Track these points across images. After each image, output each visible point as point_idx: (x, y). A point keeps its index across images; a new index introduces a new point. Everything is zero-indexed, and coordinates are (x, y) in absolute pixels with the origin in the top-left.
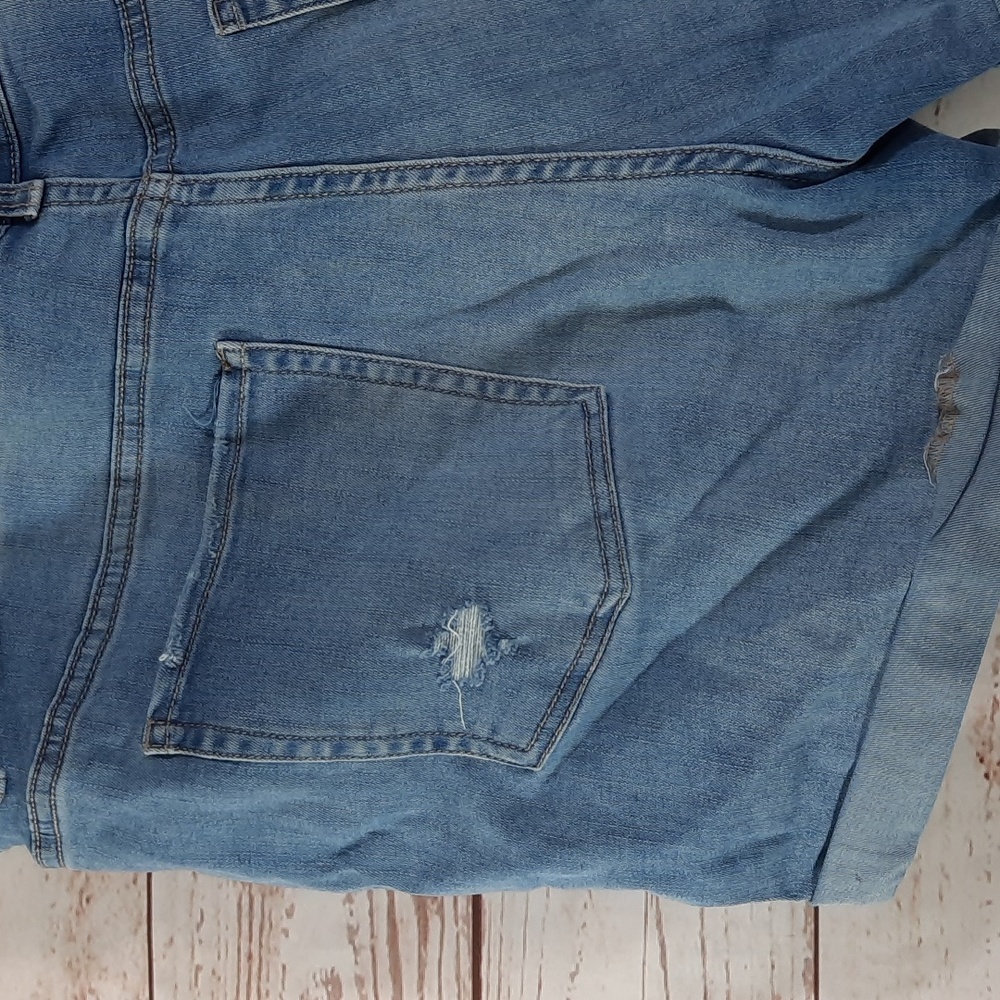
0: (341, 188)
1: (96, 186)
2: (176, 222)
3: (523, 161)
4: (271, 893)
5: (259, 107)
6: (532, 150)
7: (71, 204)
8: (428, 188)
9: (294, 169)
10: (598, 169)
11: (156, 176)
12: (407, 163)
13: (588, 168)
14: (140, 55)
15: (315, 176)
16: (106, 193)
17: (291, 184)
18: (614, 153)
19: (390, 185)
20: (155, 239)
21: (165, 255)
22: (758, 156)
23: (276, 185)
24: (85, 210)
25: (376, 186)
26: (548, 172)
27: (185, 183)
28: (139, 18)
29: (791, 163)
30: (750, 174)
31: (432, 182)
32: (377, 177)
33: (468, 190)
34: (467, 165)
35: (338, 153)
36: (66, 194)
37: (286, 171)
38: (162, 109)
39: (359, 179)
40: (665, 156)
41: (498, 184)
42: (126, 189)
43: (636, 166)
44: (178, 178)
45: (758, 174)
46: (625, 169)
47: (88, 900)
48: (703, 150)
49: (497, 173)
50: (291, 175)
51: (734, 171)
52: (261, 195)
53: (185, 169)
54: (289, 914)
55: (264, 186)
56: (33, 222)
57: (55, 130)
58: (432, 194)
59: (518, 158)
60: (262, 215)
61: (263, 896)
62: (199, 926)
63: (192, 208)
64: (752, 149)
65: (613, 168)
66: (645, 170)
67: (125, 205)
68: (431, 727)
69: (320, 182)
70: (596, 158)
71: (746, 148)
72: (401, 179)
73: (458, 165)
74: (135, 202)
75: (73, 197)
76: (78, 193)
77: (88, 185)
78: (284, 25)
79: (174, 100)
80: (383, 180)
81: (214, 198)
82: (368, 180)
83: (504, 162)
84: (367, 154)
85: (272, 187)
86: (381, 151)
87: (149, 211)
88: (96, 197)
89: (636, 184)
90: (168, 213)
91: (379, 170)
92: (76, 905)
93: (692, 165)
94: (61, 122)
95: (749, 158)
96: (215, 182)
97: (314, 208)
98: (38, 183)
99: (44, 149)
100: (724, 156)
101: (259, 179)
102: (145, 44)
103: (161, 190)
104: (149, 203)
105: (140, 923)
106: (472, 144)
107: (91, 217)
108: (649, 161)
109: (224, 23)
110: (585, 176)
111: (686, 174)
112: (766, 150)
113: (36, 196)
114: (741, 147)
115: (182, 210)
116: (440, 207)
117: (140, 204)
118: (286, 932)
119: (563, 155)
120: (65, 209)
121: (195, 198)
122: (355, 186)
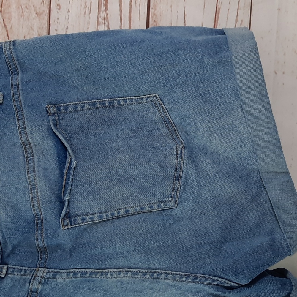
0: (94, 276)
1: (22, 269)
2: (45, 283)
3: (148, 272)
5: (73, 249)
6: (151, 269)
7: (15, 274)
8: (120, 277)
9: (81, 270)
10: (170, 277)
11: (40, 269)
12: (114, 270)
13: (167, 276)
14: (39, 232)
15: (87, 272)
16: (25, 272)
17: (80, 274)
18: (174, 272)
19: (109, 276)
20: (38, 288)
21: (41, 292)
22: (216, 280)
23: (75, 274)
24: (19, 277)
25: (104, 276)
26: (155, 276)
27: (49, 272)
28: (40, 221)
29: (226, 283)
30: (214, 285)
31: (121, 276)
32: (105, 274)
33: (131, 278)
34: (132, 271)
35: (94, 266)
36: (13, 271)
37: (78, 270)
38: (45, 248)
39: (99, 274)
40: (189, 276)
41: (140, 278)
42: (31, 272)
43: (181, 278)
44: (47, 270)
45: (216, 285)
46: (177, 278)
48: (200, 276)
49: (140, 275)
50: (80, 272)
51: (209, 284)
52: (70, 277)
53: (49, 267)
55: (72, 274)
56: (3, 278)
57: (12, 250)
58: (120, 279)
59: (147, 271)
60: (70, 282)
63: (50, 279)
64: (215, 278)
65: (174, 277)
66: (183, 279)
67: (30, 277)
69: (88, 274)
70: (169, 273)
71: (213, 278)
72: (112, 275)
73: (129, 271)
74: (33, 277)
75: (15, 272)
76: (17, 271)
77: (20, 269)
78: (82, 226)
79: (48, 245)
80: (107, 275)
81: (56, 277)
82: (102, 274)
83: (142, 272)
84: (102, 267)
85: (74, 274)
86: (107, 266)
87: (37, 280)
88: (22, 273)
89: (181, 283)
90: (43, 281)
91: (106, 272)
93: (197, 280)
94: (15, 248)
95: (214, 280)
96: (58, 272)
97: (86, 280)
98: (6, 267)
99: (8, 256)
100: (206, 279)
101: (70, 272)
102: (41, 229)
103: (41, 274)
104: (37, 278)
106: (133, 266)
107: (20, 279)
108: (185, 277)
109: (64, 226)
110: (166, 278)
111: (195, 283)
112: (219, 279)
113: (5, 271)
114: (211, 277)
115: (47, 280)
116: (122, 282)
117: (35, 277)
119: (160, 271)
120: (12, 276)
121: (51, 276)
122: (98, 276)
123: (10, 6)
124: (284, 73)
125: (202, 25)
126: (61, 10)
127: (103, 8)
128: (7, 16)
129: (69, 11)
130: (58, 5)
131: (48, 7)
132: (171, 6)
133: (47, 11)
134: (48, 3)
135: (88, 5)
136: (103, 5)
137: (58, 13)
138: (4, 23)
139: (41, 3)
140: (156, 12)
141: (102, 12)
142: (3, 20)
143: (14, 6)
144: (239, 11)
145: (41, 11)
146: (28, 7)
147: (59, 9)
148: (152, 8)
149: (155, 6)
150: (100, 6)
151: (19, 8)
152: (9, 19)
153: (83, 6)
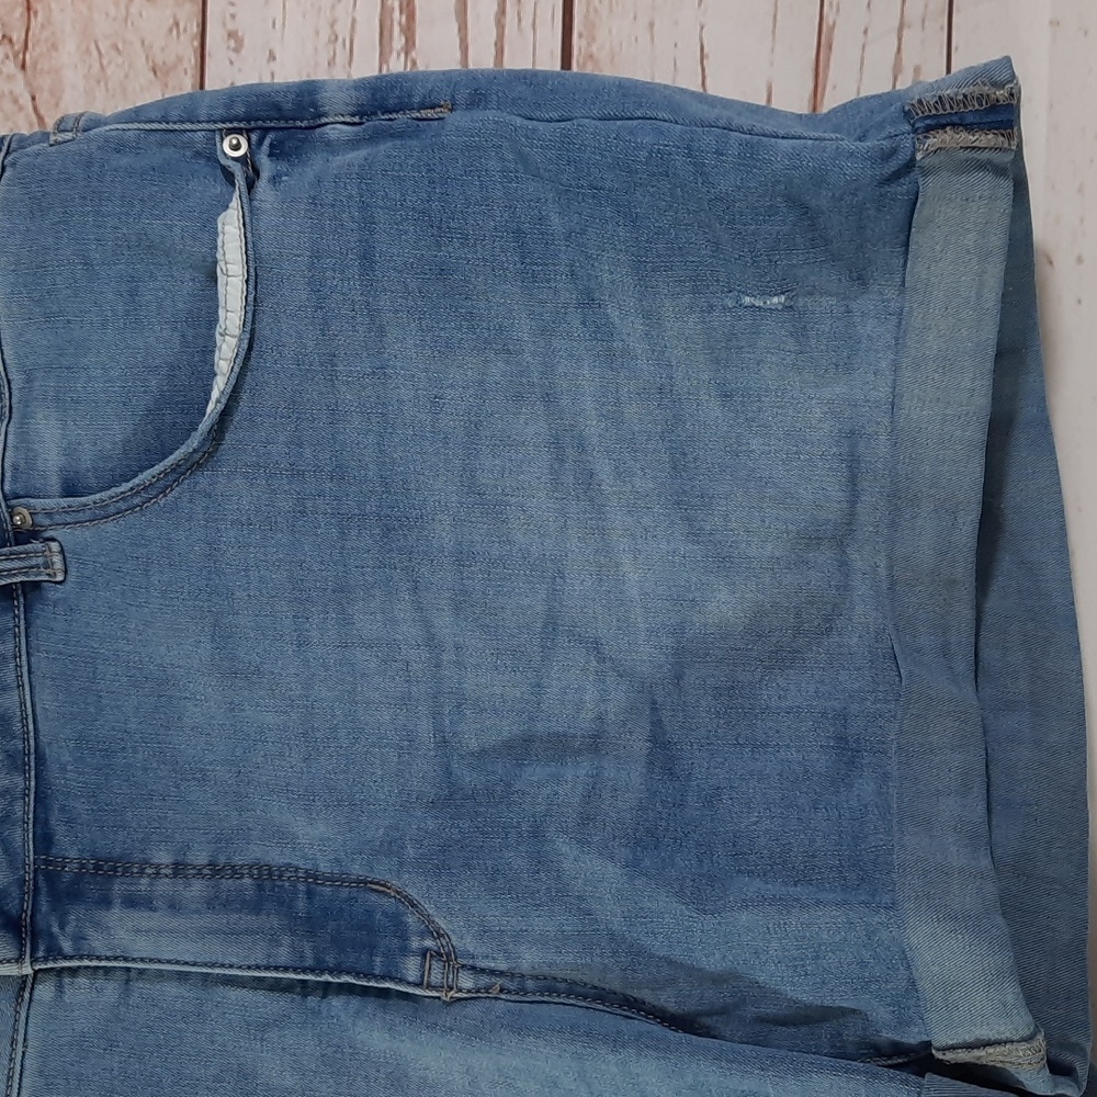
123: (54, 47)
124: (1080, 260)
125: (769, 99)
126: (243, 51)
127: (398, 41)
128: (45, 82)
129: (272, 57)
130: (232, 35)
131: (196, 43)
132: (651, 25)
133: (191, 60)
134: (195, 29)
135: (343, 30)
136: (396, 29)
137: (231, 63)
138: (35, 109)
139: (171, 31)
140: (594, 49)
141: (394, 54)
142: (33, 98)
143: (69, 48)
144: (905, 32)
145: (171, 59)
146: (120, 47)
147: (237, 50)
148: (580, 36)
149: (590, 26)
150: (386, 34)
151: (88, 50)
152: (52, 93)
153: (325, 34)
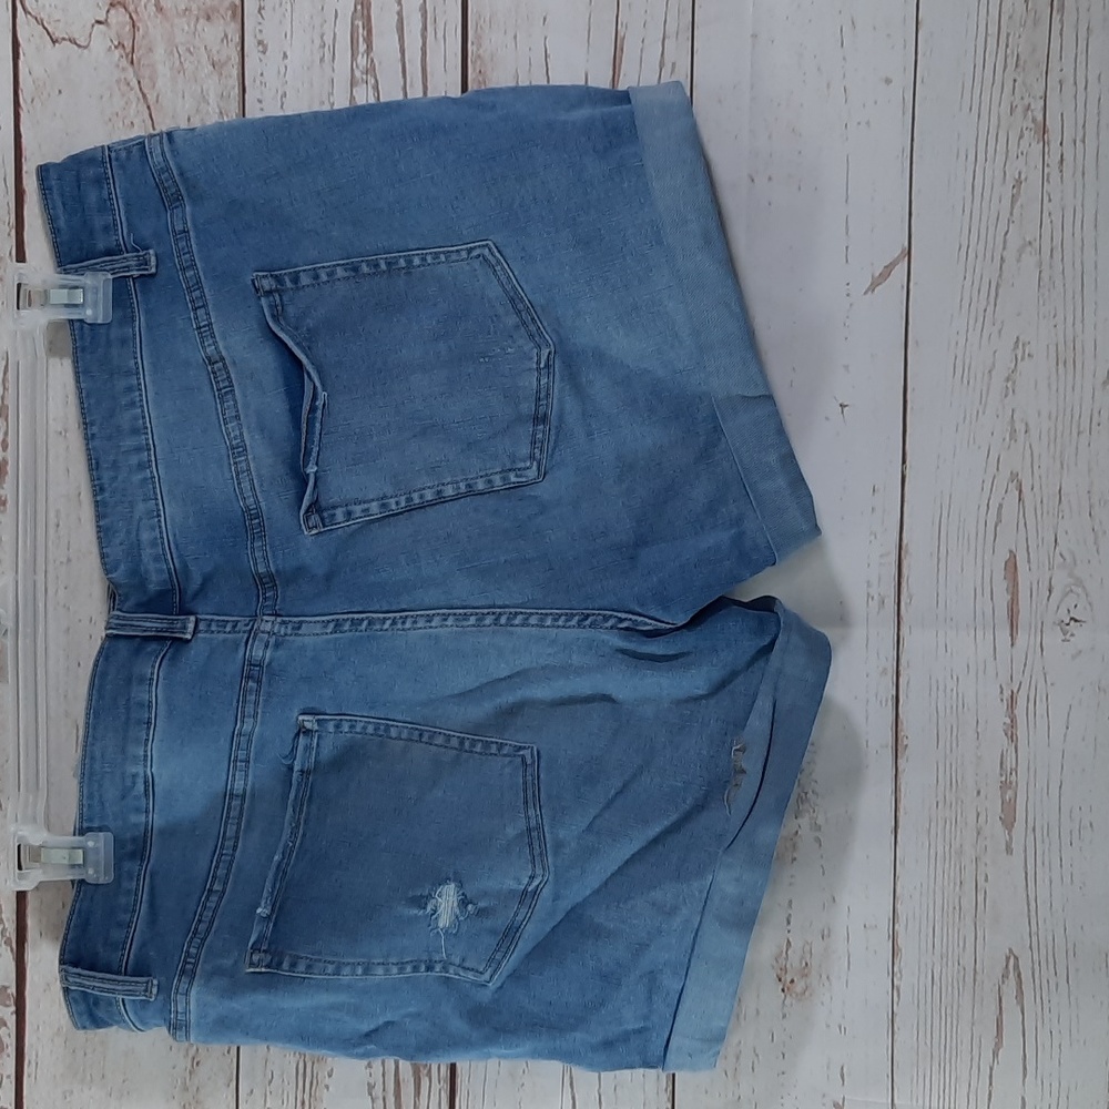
0: (378, 627)
1: (228, 621)
2: (277, 645)
3: (488, 613)
4: (318, 1060)
5: (329, 577)
6: (494, 607)
7: (213, 632)
8: (431, 627)
9: (351, 616)
10: (533, 620)
11: (265, 618)
12: (419, 613)
13: (527, 619)
14: (258, 544)
15: (363, 620)
16: (234, 627)
17: (349, 623)
18: (543, 611)
19: (408, 625)
20: (264, 657)
21: (269, 664)
22: (626, 619)
23: (338, 624)
24: (222, 636)
25: (399, 626)
26: (503, 620)
27: (283, 623)
28: (257, 521)
29: (646, 624)
30: (622, 629)
31: (433, 624)
32: (400, 621)
33: (455, 628)
34: (455, 614)
35: (377, 607)
36: (209, 625)
37: (345, 616)
38: (271, 577)
39: (388, 622)
40: (573, 615)
41: (474, 626)
42: (247, 625)
43: (556, 620)
44: (279, 619)
45: (627, 629)
46: (549, 623)
47: (198, 1064)
48: (594, 614)
49: (472, 620)
50: (348, 619)
51: (612, 628)
52: (329, 631)
53: (281, 613)
54: (330, 1076)
55: (332, 625)
56: (188, 641)
57: (202, 585)
58: (432, 630)
59: (486, 611)
60: (328, 641)
61: (313, 1063)
62: (270, 1082)
63: (287, 638)
64: (623, 616)
65: (542, 620)
66: (560, 623)
67: (246, 635)
68: (425, 957)
69: (365, 623)
70: (532, 614)
71: (619, 615)
72: (415, 622)
73: (449, 615)
74: (252, 634)
75: (214, 628)
76: (218, 626)
77: (223, 621)
78: (346, 528)
79: (277, 571)
80: (404, 623)
81: (300, 632)
82: (394, 622)
83: (477, 614)
84: (394, 608)
85: (336, 626)
86: (404, 607)
87: (261, 640)
88: (228, 629)
89: (555, 631)
90: (272, 640)
91: (401, 617)
92: (189, 1066)
93: (588, 622)
94: (207, 580)
95: (621, 620)
96: (301, 623)
97: (361, 637)
98: (192, 618)
99: (195, 595)
100: (606, 619)
101: (328, 622)
102: (261, 537)
103: (268, 627)
104: (261, 635)
105: (231, 1080)
106: (457, 602)
107: (224, 641)
108: (563, 618)
109: (310, 529)
110: (525, 624)
111: (584, 627)
112: (631, 616)
113: (191, 626)
114: (616, 614)
115: (280, 639)
116: (437, 638)
117: (256, 635)
118: (327, 1087)
119: (513, 610)
120: (208, 635)
121: (289, 632)
122: (386, 626)
123: (151, 50)
124: (770, 179)
125: (586, 82)
126: (267, 53)
127: (362, 47)
128: (146, 73)
129: (285, 56)
130: (260, 43)
131: (239, 49)
132: (515, 37)
133: (236, 58)
134: (237, 39)
135: (328, 40)
136: (361, 39)
137: (261, 60)
138: (141, 89)
139: (222, 41)
140: (481, 51)
141: (360, 56)
142: (139, 82)
143: (160, 51)
144: (666, 41)
145: (223, 59)
146: (192, 49)
147: (264, 52)
148: (473, 43)
149: (478, 37)
150: (355, 41)
151: (172, 52)
152: (151, 78)
153: (318, 42)
